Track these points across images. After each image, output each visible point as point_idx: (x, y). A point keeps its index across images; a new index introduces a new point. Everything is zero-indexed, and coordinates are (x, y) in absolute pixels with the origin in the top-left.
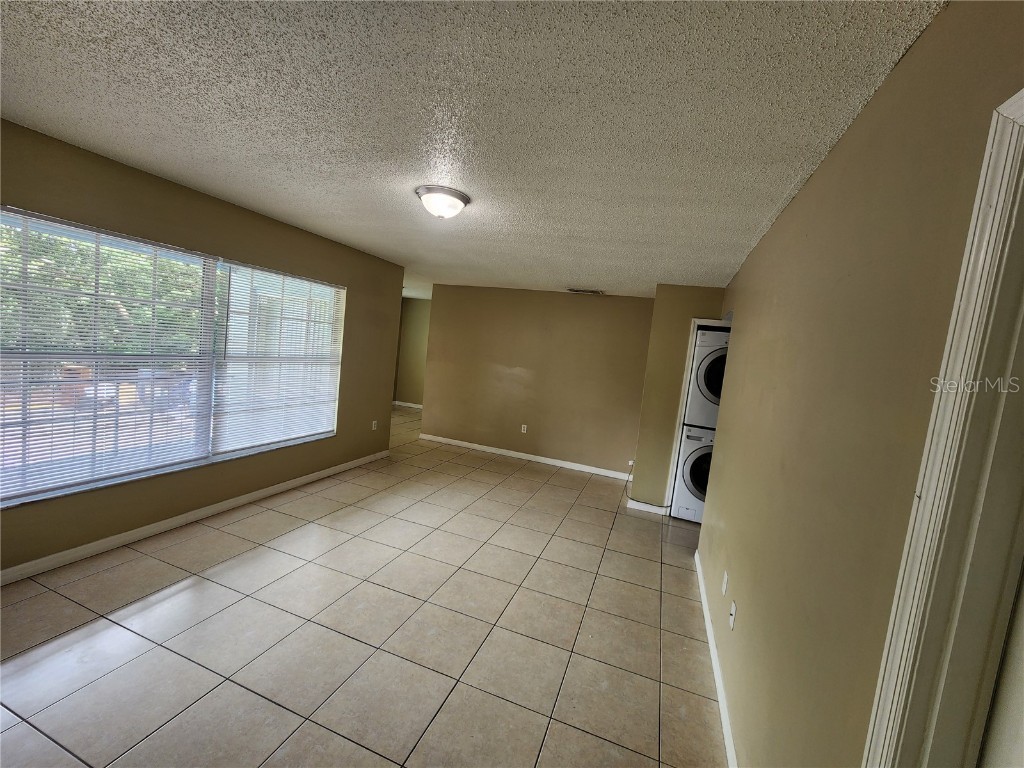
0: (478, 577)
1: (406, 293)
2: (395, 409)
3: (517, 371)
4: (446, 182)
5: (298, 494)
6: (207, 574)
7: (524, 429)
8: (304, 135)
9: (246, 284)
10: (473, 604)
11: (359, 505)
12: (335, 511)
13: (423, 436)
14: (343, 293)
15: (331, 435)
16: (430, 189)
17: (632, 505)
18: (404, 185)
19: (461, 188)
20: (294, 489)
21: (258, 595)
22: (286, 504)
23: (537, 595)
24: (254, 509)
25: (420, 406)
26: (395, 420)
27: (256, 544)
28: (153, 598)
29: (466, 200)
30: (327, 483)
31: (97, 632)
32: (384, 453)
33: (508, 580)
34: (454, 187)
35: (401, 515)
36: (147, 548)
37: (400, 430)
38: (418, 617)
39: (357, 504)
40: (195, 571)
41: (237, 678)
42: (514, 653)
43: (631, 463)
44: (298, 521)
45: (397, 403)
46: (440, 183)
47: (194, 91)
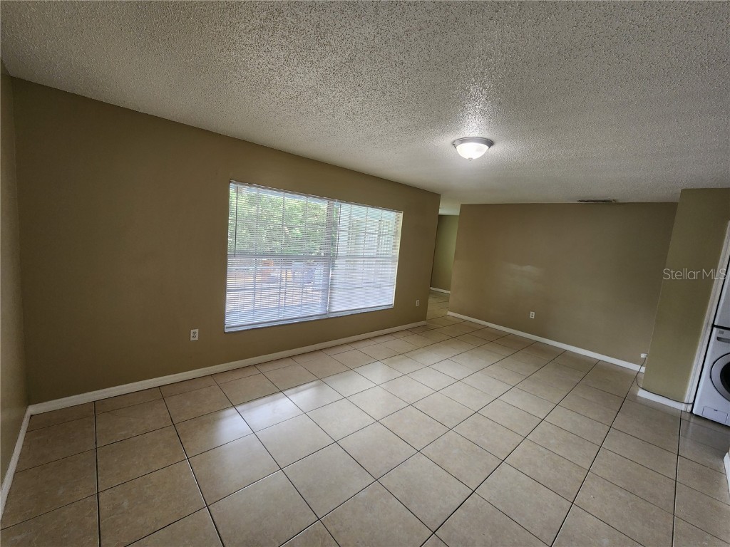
0: (491, 422)
1: (441, 212)
2: (431, 293)
3: (528, 268)
4: (476, 134)
5: (372, 342)
6: (325, 380)
7: (532, 315)
8: (385, 122)
9: (349, 212)
10: (486, 441)
11: (407, 355)
12: (392, 356)
13: (450, 313)
14: (401, 215)
15: (391, 307)
16: (463, 140)
17: (642, 394)
18: (444, 141)
19: (487, 135)
20: (369, 339)
21: (351, 399)
22: (365, 347)
23: (541, 449)
24: (348, 348)
25: (449, 292)
26: (431, 300)
27: (349, 368)
28: (302, 387)
29: (490, 143)
30: (387, 338)
31: (278, 399)
32: (423, 323)
33: (515, 430)
34: (482, 136)
35: (434, 366)
36: (298, 359)
37: (434, 307)
38: (445, 438)
39: (405, 354)
40: (320, 378)
41: (341, 442)
42: (519, 487)
43: (643, 356)
44: (372, 359)
45: (432, 288)
46: (471, 136)
47: (332, 111)
